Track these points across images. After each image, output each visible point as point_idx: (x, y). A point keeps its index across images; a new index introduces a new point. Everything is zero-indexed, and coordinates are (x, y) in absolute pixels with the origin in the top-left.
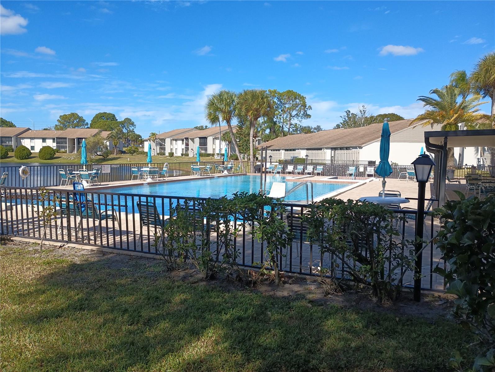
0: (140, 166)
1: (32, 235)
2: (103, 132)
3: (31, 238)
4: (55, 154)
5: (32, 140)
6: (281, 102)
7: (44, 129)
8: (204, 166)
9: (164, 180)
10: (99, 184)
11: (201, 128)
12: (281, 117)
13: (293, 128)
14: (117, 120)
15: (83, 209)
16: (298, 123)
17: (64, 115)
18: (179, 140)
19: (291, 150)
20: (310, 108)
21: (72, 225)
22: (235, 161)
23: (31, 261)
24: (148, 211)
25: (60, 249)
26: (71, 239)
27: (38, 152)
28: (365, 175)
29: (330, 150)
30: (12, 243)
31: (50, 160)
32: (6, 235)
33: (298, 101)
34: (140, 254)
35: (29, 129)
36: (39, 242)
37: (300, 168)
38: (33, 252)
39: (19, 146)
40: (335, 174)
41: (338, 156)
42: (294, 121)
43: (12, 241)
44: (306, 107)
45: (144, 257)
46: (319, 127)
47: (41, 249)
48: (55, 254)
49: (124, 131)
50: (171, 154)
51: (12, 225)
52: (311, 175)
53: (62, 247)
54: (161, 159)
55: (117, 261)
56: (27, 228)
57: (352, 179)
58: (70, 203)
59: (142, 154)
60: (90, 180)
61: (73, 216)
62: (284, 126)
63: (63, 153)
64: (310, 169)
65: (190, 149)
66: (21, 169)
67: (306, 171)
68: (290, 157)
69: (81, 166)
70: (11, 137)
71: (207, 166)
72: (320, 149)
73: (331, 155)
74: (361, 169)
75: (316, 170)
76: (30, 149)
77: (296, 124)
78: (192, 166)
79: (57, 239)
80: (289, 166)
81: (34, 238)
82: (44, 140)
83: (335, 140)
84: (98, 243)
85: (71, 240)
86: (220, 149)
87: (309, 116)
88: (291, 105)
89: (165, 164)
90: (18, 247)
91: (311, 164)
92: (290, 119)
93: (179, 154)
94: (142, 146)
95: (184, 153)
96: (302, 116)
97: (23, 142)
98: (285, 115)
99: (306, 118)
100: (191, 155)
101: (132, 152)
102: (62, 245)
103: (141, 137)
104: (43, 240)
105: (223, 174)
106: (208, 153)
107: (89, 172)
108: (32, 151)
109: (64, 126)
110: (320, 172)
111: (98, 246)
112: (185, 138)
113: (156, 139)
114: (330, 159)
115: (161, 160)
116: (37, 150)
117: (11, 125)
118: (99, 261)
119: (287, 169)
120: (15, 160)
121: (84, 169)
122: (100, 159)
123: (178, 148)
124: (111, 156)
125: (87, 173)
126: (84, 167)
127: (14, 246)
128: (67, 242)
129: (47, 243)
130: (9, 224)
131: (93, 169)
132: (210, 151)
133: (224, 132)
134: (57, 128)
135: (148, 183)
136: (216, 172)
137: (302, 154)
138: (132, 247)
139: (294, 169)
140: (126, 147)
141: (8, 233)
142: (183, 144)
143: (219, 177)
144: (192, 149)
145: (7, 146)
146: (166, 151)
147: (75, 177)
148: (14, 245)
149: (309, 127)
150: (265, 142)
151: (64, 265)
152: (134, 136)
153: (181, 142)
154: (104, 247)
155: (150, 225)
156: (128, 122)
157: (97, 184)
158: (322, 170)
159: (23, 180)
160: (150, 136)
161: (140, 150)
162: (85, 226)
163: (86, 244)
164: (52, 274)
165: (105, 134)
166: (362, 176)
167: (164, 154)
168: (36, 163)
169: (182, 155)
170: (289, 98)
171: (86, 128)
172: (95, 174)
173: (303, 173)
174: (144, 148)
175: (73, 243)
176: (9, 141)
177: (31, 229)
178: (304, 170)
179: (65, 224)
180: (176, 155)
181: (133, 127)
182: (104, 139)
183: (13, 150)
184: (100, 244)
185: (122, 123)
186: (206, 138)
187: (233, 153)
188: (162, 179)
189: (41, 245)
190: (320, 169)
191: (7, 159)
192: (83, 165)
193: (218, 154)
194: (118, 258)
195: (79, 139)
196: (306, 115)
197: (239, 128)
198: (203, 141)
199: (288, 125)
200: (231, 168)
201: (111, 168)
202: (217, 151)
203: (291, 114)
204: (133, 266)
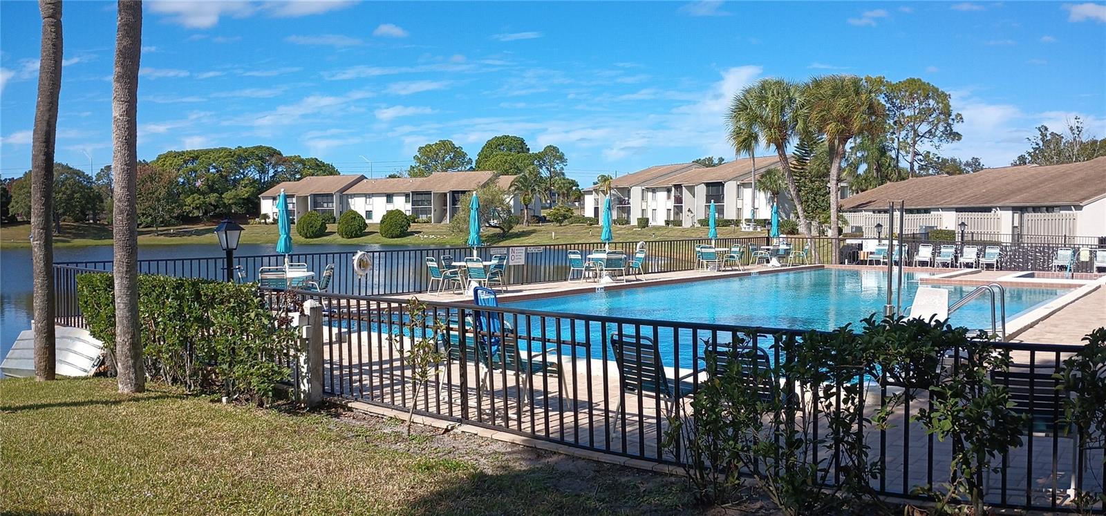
0: (585, 250)
1: (387, 400)
2: (501, 177)
3: (387, 406)
4: (409, 225)
5: (368, 200)
6: (893, 104)
7: (390, 177)
8: (725, 249)
9: (637, 280)
10: (504, 288)
11: (709, 163)
12: (894, 136)
13: (921, 161)
14: (528, 149)
15: (494, 348)
16: (933, 150)
17: (426, 146)
18: (661, 189)
19: (919, 211)
20: (960, 118)
21: (471, 383)
22: (789, 236)
23: (393, 460)
24: (639, 357)
25: (446, 435)
26: (467, 413)
27: (379, 222)
28: (1092, 268)
29: (1010, 212)
30: (349, 413)
31: (399, 239)
32: (338, 395)
33: (931, 102)
34: (621, 460)
35: (363, 178)
36: (405, 416)
37: (947, 252)
38: (393, 438)
39: (345, 211)
40: (1028, 266)
41: (1030, 225)
42: (924, 146)
43: (350, 409)
44: (950, 115)
45: (631, 468)
46: (976, 160)
47: (409, 433)
48: (436, 445)
49: (544, 173)
50: (644, 222)
51: (351, 374)
52: (974, 269)
53: (449, 431)
54: (621, 232)
55: (569, 472)
56: (378, 384)
57: (1067, 278)
58: (467, 335)
59: (579, 222)
60: (487, 280)
61: (473, 364)
62: (900, 158)
63: (425, 222)
64: (970, 254)
65: (685, 209)
66: (356, 258)
67: (961, 260)
68: (918, 228)
69: (468, 250)
70: (331, 195)
71: (733, 249)
72: (988, 210)
73: (1013, 224)
74: (1084, 256)
75: (984, 256)
76: (365, 218)
77: (929, 152)
78: (698, 249)
79: (439, 413)
80: (921, 248)
81: (392, 406)
82: (389, 197)
83: (1020, 190)
84: (526, 426)
85: (467, 418)
86: (754, 210)
87: (957, 136)
88: (917, 112)
89: (639, 245)
90: (363, 423)
91: (973, 243)
92: (915, 143)
93: (661, 221)
94: (580, 204)
95: (672, 219)
96: (941, 136)
97: (353, 203)
98: (903, 133)
99: (950, 140)
100: (687, 224)
101: (560, 219)
102: (449, 428)
103: (578, 186)
104: (412, 413)
105: (769, 267)
106: (725, 218)
107: (485, 263)
108: (367, 221)
109: (426, 168)
110: (994, 261)
111: (525, 434)
112: (675, 186)
113: (610, 188)
114: (1011, 233)
115: (620, 234)
116: (377, 218)
117: (330, 171)
118: (531, 471)
119: (917, 254)
120: (338, 238)
121: (475, 257)
122: (495, 235)
123: (659, 207)
124: (517, 229)
125: (480, 265)
126: (475, 252)
127: (354, 421)
128: (460, 421)
129: (418, 419)
130: (346, 371)
131: (491, 256)
132: (730, 214)
133: (763, 171)
134: (413, 173)
135: (606, 289)
136: (751, 262)
137: (948, 221)
138: (600, 441)
139: (933, 254)
140: (546, 208)
141: (342, 393)
142: (669, 198)
143: (760, 273)
144: (689, 210)
145: (324, 212)
146: (631, 216)
147: (456, 273)
148: (354, 418)
149: (954, 160)
150: (858, 193)
151: (461, 474)
152: (564, 184)
153: (665, 194)
154: (539, 438)
155: (644, 392)
156: (553, 154)
157: (500, 288)
158: (996, 258)
159: (360, 279)
160: (594, 184)
161: (576, 213)
162: (498, 385)
163: (499, 429)
164: (439, 493)
165: (505, 181)
166: (1087, 272)
167: (628, 222)
168: (375, 242)
169: (667, 222)
170: (911, 94)
171: (469, 170)
172: (496, 267)
173: (954, 265)
174: (584, 208)
175: (473, 424)
176: (327, 203)
177: (387, 386)
178: (956, 258)
179: (456, 380)
180: (654, 224)
181: (562, 165)
182: (503, 192)
183: (335, 220)
184: (529, 430)
185: (540, 157)
186: (721, 185)
187: (782, 219)
188: (633, 277)
189: (408, 423)
190: (993, 254)
191: (325, 238)
192: (471, 249)
193: (748, 221)
194: (570, 466)
195: (454, 192)
196: (950, 134)
197: (798, 161)
198: (715, 191)
199: (910, 155)
200: (787, 252)
201: (527, 254)
202: (747, 214)
203: (915, 131)
204: (609, 488)
